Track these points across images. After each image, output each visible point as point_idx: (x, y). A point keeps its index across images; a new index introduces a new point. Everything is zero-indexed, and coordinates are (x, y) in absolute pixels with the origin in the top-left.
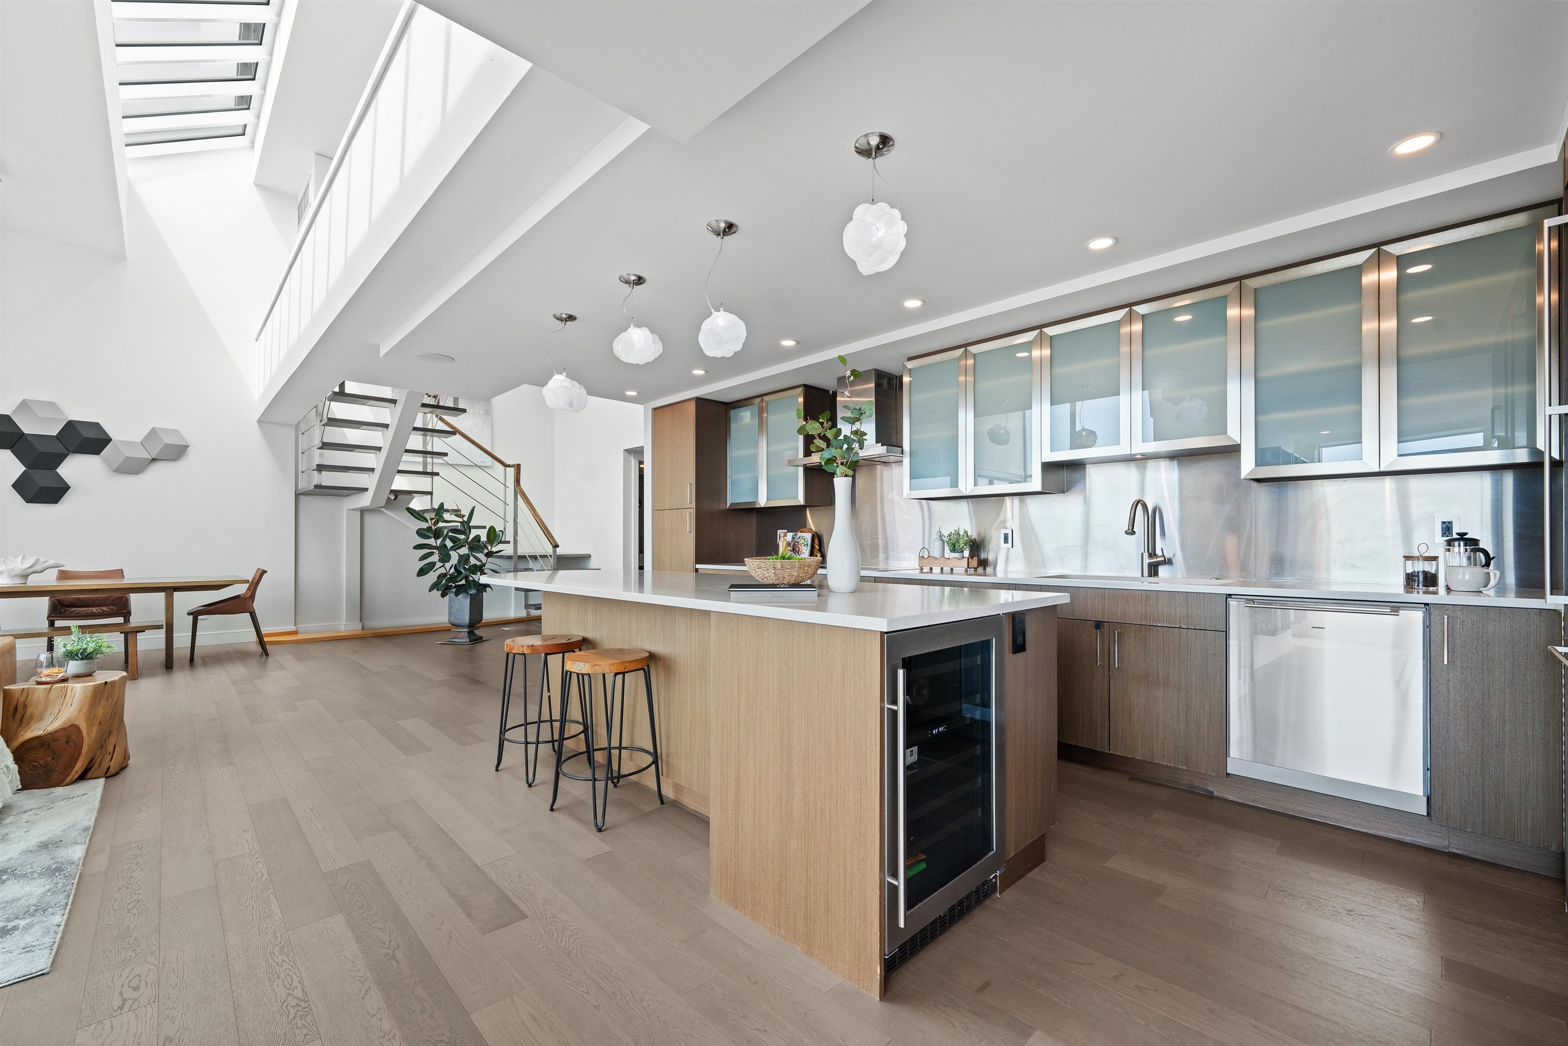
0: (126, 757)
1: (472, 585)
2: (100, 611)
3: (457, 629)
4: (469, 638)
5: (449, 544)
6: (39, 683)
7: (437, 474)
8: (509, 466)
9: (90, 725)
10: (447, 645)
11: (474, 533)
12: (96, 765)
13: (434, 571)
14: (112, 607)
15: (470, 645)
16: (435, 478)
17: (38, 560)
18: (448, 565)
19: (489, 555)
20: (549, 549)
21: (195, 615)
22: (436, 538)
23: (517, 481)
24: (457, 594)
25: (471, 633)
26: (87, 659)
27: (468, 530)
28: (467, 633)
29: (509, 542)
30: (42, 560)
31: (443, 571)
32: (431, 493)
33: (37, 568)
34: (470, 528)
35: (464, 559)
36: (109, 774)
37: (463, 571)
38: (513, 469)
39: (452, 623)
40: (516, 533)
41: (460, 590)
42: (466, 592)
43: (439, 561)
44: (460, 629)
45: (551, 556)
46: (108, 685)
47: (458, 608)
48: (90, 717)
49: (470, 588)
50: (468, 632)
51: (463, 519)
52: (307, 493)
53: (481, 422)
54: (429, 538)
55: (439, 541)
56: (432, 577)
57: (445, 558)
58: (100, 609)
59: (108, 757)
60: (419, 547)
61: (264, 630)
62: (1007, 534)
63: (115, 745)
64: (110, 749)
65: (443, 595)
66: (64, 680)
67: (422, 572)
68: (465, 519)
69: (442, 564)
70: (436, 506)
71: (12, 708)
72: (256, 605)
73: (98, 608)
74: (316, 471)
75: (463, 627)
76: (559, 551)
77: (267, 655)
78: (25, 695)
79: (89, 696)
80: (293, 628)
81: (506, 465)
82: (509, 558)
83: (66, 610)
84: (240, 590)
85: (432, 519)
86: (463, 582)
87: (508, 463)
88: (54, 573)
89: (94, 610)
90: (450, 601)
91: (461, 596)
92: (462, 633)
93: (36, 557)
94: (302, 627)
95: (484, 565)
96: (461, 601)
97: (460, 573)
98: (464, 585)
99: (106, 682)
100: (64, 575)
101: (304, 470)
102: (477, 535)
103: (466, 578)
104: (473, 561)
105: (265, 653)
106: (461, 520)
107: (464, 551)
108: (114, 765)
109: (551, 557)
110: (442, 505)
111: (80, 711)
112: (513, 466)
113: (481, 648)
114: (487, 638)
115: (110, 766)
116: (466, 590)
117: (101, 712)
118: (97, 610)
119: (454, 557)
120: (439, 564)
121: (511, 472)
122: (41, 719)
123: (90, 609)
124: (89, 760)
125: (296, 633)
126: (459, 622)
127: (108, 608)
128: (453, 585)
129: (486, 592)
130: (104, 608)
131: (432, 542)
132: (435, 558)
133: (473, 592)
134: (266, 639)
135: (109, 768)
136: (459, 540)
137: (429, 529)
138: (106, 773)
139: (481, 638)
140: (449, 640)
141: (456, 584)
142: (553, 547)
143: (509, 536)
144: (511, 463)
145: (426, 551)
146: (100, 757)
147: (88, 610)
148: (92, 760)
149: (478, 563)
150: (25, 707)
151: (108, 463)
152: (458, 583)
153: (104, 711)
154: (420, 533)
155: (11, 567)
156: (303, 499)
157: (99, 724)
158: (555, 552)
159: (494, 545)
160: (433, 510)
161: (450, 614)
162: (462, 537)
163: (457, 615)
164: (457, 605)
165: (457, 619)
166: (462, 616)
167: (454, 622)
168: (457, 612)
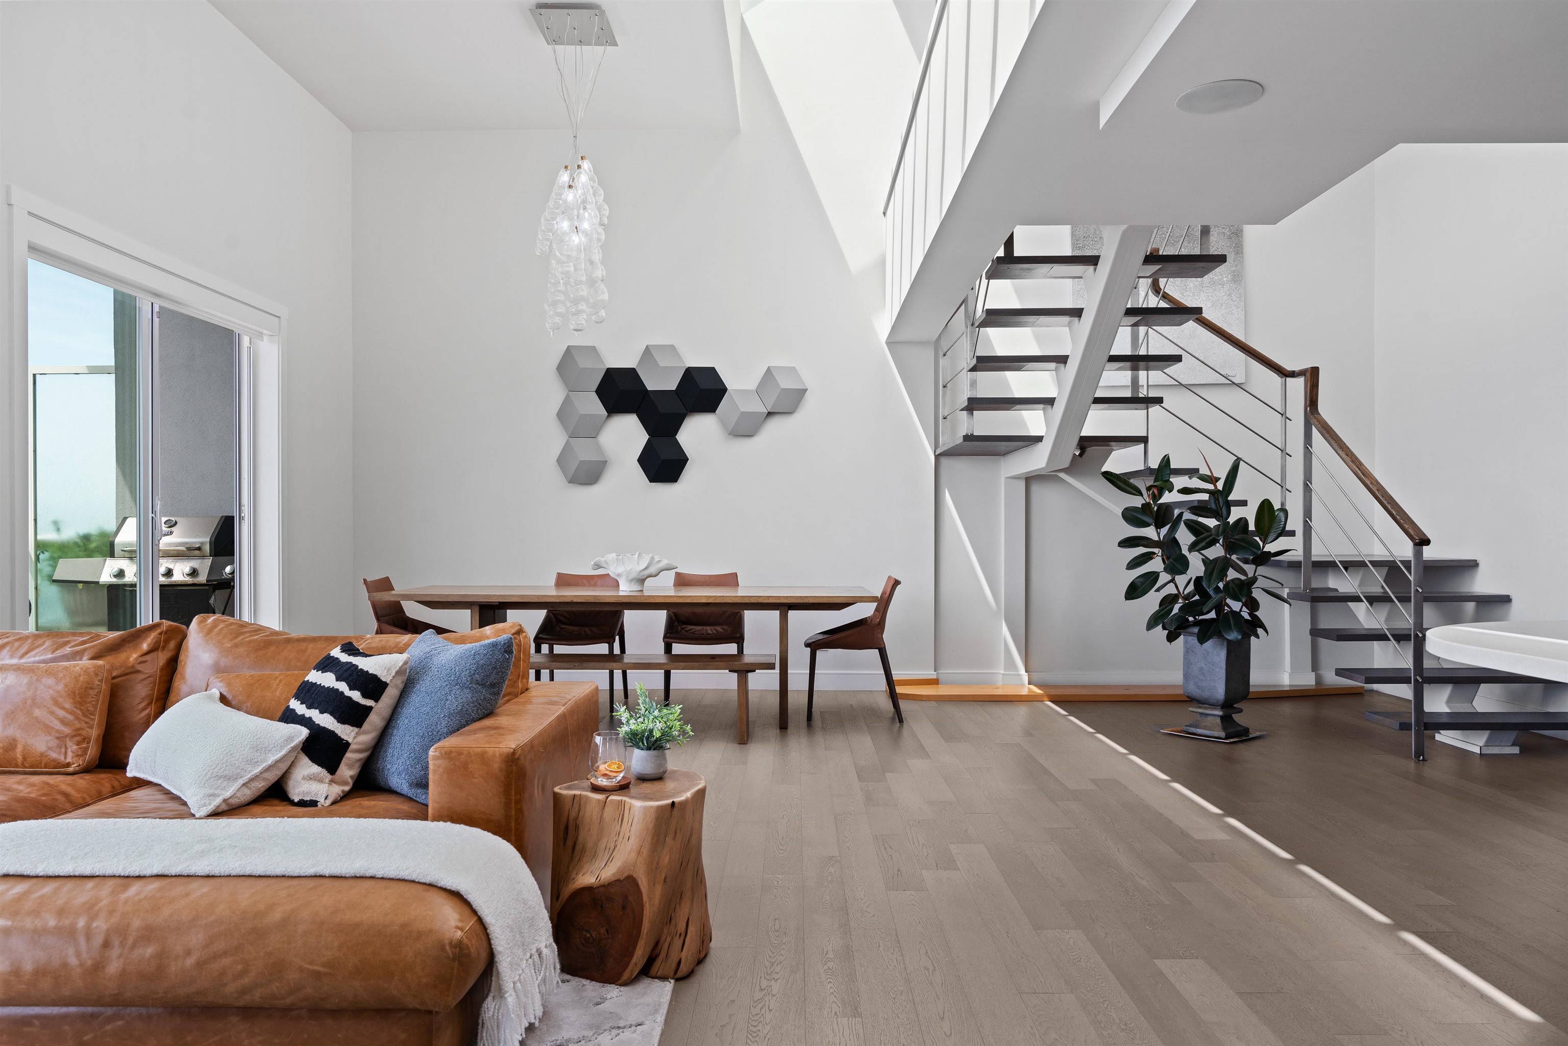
0: (705, 938)
1: (1232, 622)
2: (715, 632)
3: (1200, 707)
4: (1224, 728)
5: (1184, 537)
6: (596, 789)
7: (1159, 401)
8: (1293, 374)
9: (652, 884)
10: (1182, 740)
11: (1236, 514)
12: (663, 955)
13: (1156, 591)
14: (726, 627)
15: (1227, 747)
16: (1155, 410)
17: (653, 558)
18: (1181, 580)
19: (1263, 559)
20: (1404, 549)
21: (814, 646)
22: (1159, 526)
23: (1312, 402)
24: (1202, 639)
25: (1226, 720)
26: (654, 749)
27: (1224, 511)
28: (1218, 720)
29: (1292, 533)
30: (657, 559)
31: (1170, 589)
32: (1144, 440)
33: (652, 570)
34: (1229, 505)
35: (1216, 568)
36: (679, 975)
37: (1211, 593)
38: (1301, 381)
39: (1190, 695)
40: (1308, 513)
41: (1206, 632)
42: (1220, 635)
43: (1166, 570)
44: (1206, 708)
45: (1407, 564)
46: (676, 811)
47: (1203, 666)
48: (653, 867)
49: (1229, 628)
50: (1222, 718)
51: (1215, 486)
52: (951, 453)
53: (1226, 298)
54: (1146, 525)
55: (1164, 531)
56: (1151, 601)
57: (1177, 564)
58: (716, 630)
59: (678, 942)
60: (1128, 543)
61: (897, 674)
63: (688, 919)
64: (681, 927)
65: (1171, 638)
66: (623, 788)
67: (1134, 591)
68: (1220, 485)
69: (1169, 577)
70: (1154, 464)
71: (562, 827)
72: (888, 637)
73: (712, 628)
74: (965, 412)
75: (1213, 705)
76: (1428, 553)
77: (901, 721)
78: (576, 806)
79: (651, 826)
80: (931, 674)
81: (1284, 374)
82: (1295, 566)
83: (682, 629)
84: (865, 611)
85: (1148, 489)
86: (1212, 615)
87: (1289, 367)
88: (668, 579)
89: (709, 630)
90: (1188, 651)
91: (1209, 644)
92: (1209, 718)
93: (651, 555)
94: (946, 672)
95: (1254, 580)
96: (1208, 653)
97: (1205, 595)
98: (1212, 619)
99: (673, 803)
100: (682, 581)
101: (946, 415)
102: (1241, 519)
103: (1219, 607)
104: (1232, 574)
105: (898, 716)
106: (1211, 487)
107: (1216, 552)
108: (687, 955)
109: (1409, 569)
110: (1166, 461)
111: (639, 853)
112: (1301, 373)
113: (1246, 752)
114: (1258, 734)
115: (680, 959)
116: (1220, 632)
117: (667, 859)
118: (711, 630)
119: (1196, 567)
120: (1164, 577)
121: (1297, 386)
122: (594, 856)
123: (705, 628)
124: (652, 944)
125: (935, 682)
126: (1205, 694)
127: (723, 629)
128: (1191, 619)
129: (1257, 636)
130: (719, 628)
131: (1150, 532)
132: (1156, 565)
133: (1233, 636)
134: (899, 690)
135: (679, 963)
136: (1206, 528)
137: (1146, 507)
138: (676, 972)
139: (1246, 731)
140: (1185, 728)
141: (1197, 617)
142: (1416, 544)
143: (1295, 522)
144: (1296, 368)
145: (1141, 550)
146: (668, 940)
147: (703, 629)
148: (657, 944)
149: (1243, 578)
150: (577, 827)
151: (723, 422)
152: (1201, 617)
153: (670, 859)
154: (1131, 516)
155: (629, 568)
156: (944, 461)
157: (664, 882)
158: (1418, 554)
159: (1270, 539)
160: (1149, 471)
161: (1186, 676)
162: (1212, 523)
163: (1200, 680)
164: (1199, 661)
165: (1199, 689)
166: (1212, 684)
167: (1194, 693)
168: (1200, 673)
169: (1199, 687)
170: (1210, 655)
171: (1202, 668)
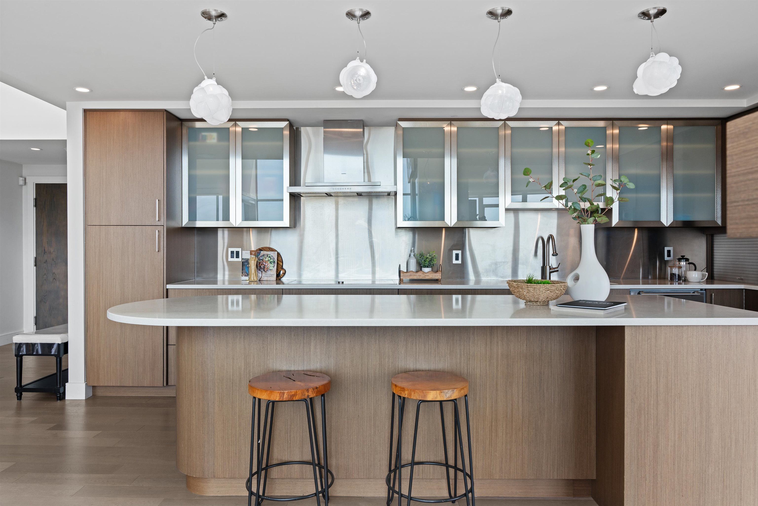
62: (458, 254)
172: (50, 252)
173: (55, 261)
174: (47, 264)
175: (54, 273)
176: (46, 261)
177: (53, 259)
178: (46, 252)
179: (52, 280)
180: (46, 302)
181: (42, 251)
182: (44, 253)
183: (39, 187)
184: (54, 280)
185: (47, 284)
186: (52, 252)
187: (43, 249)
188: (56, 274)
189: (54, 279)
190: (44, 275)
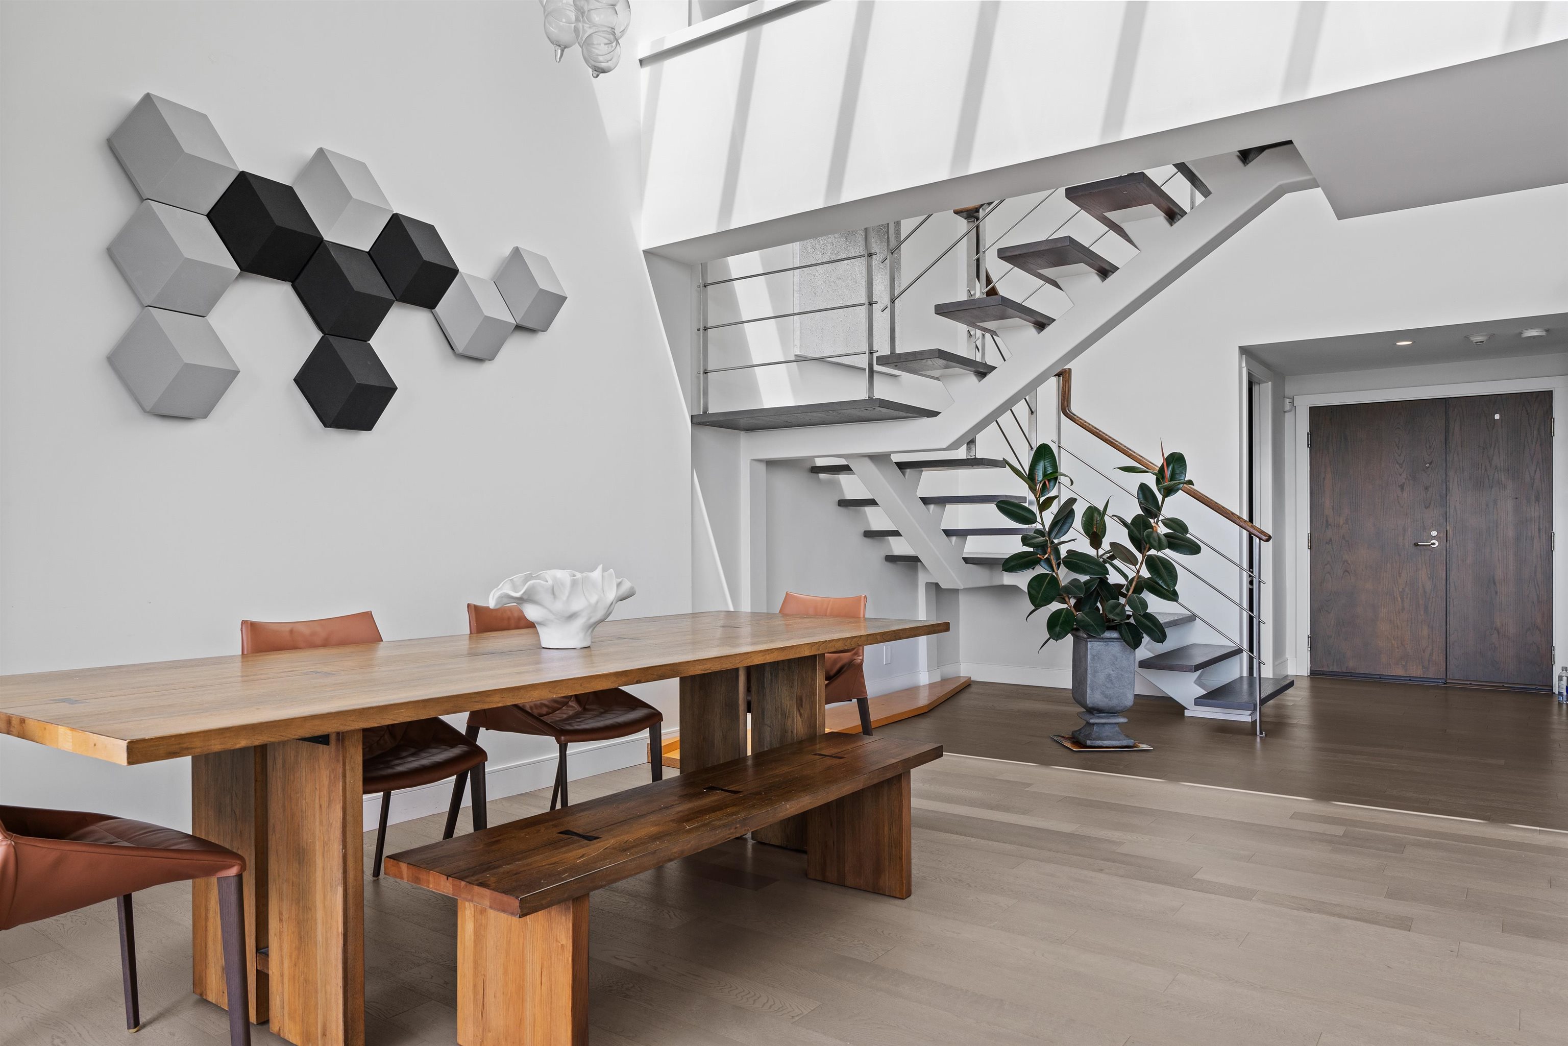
3: (1099, 717)
23: (1064, 400)
38: (1054, 380)
39: (1092, 705)
44: (1108, 718)
47: (1111, 672)
92: (1107, 727)
96: (1116, 659)
126: (1114, 703)
163: (1107, 688)
164: (1107, 667)
165: (1107, 698)
166: (1121, 691)
167: (1100, 703)
168: (1108, 680)
169: (1106, 696)
170: (1119, 660)
171: (1110, 675)
172: (1337, 524)
173: (1348, 541)
174: (1332, 545)
175: (1347, 561)
176: (1331, 540)
177: (1343, 536)
178: (1330, 525)
179: (1342, 573)
180: (1330, 611)
181: (1323, 522)
182: (1327, 527)
183: (1316, 413)
184: (1347, 574)
185: (1332, 580)
186: (1341, 524)
187: (1325, 520)
188: (1349, 562)
189: (1346, 571)
190: (1326, 565)
